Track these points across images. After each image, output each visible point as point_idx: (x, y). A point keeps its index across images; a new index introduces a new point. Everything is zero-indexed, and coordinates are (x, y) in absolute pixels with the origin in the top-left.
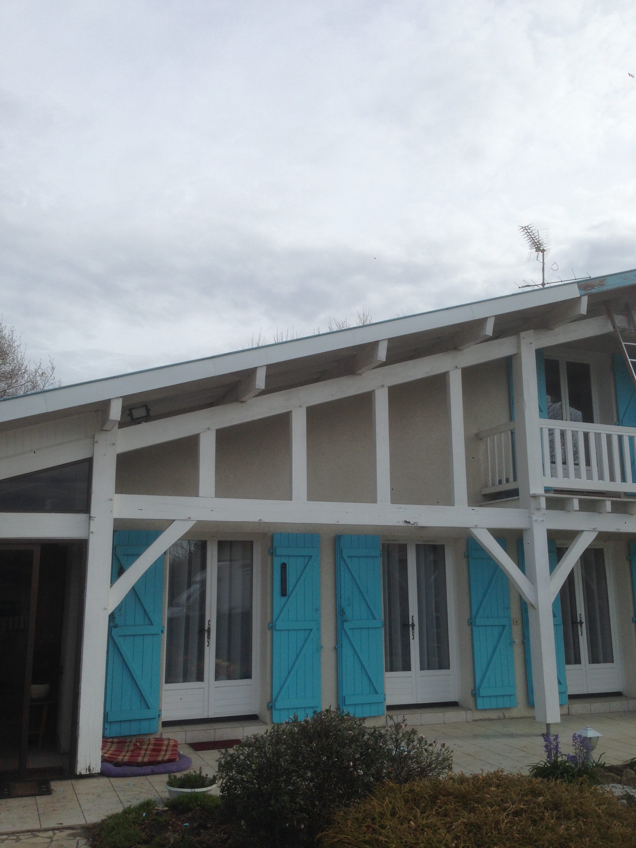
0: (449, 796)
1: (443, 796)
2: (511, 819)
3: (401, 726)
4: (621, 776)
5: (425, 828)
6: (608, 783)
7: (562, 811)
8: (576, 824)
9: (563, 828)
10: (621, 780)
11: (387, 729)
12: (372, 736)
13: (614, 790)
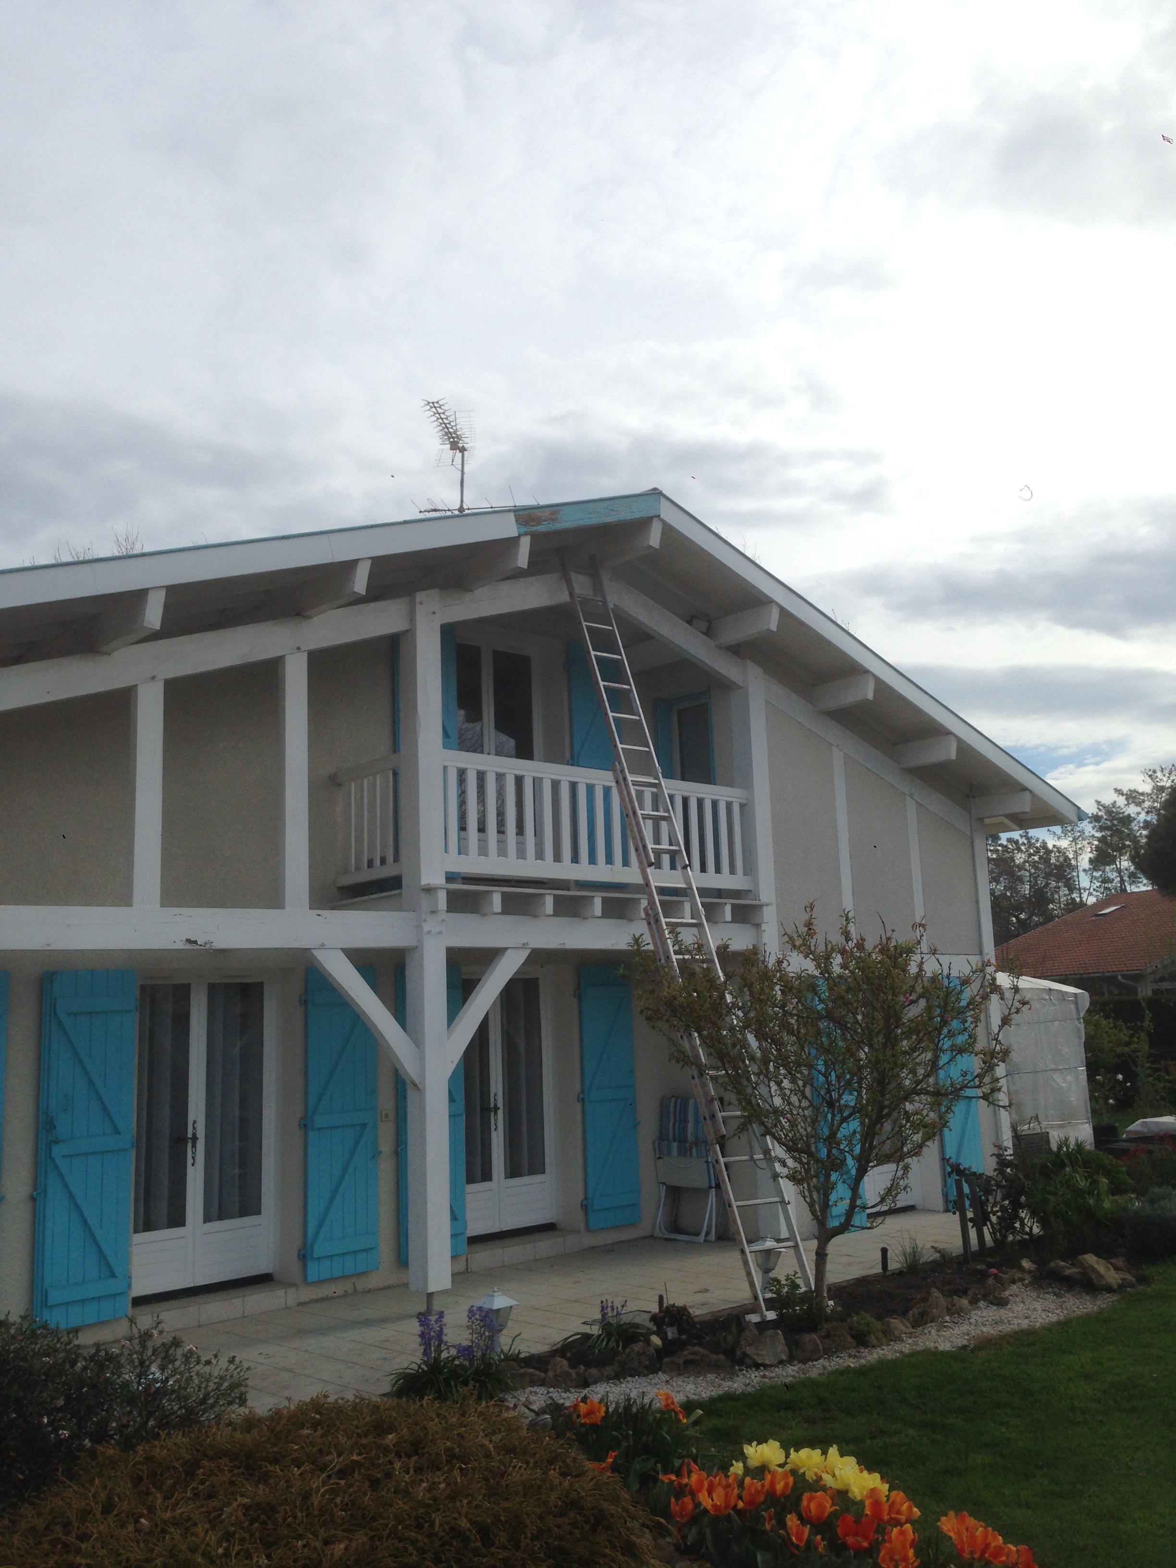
0: (220, 1458)
1: (211, 1459)
2: (333, 1484)
3: (151, 1336)
4: (546, 1371)
5: (169, 1527)
6: (524, 1388)
7: (426, 1455)
8: (447, 1477)
9: (425, 1488)
10: (545, 1378)
11: (123, 1343)
12: (91, 1361)
13: (532, 1398)
